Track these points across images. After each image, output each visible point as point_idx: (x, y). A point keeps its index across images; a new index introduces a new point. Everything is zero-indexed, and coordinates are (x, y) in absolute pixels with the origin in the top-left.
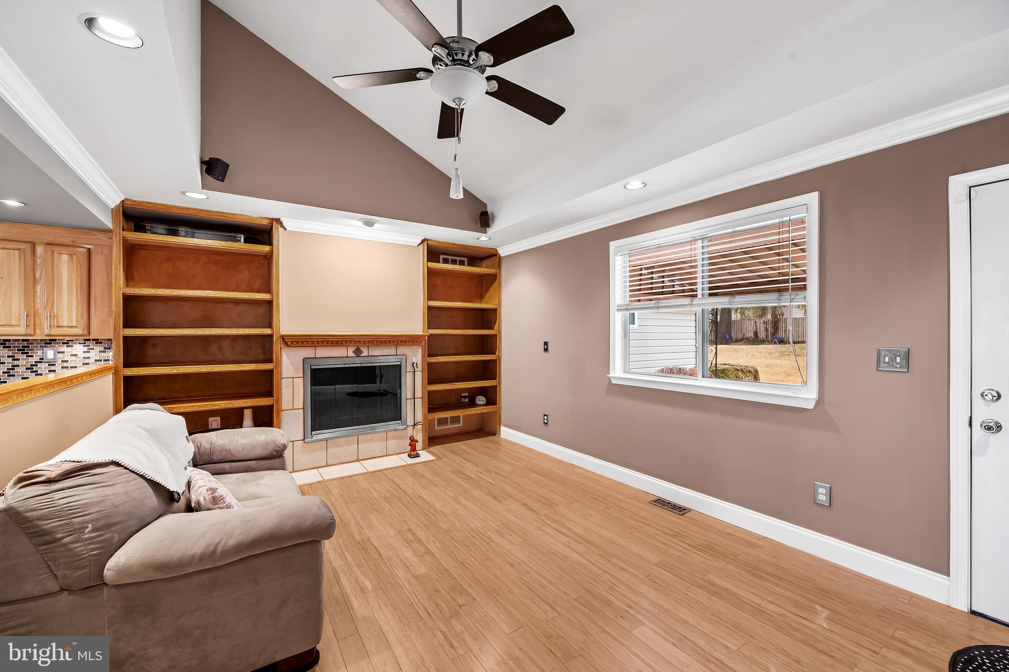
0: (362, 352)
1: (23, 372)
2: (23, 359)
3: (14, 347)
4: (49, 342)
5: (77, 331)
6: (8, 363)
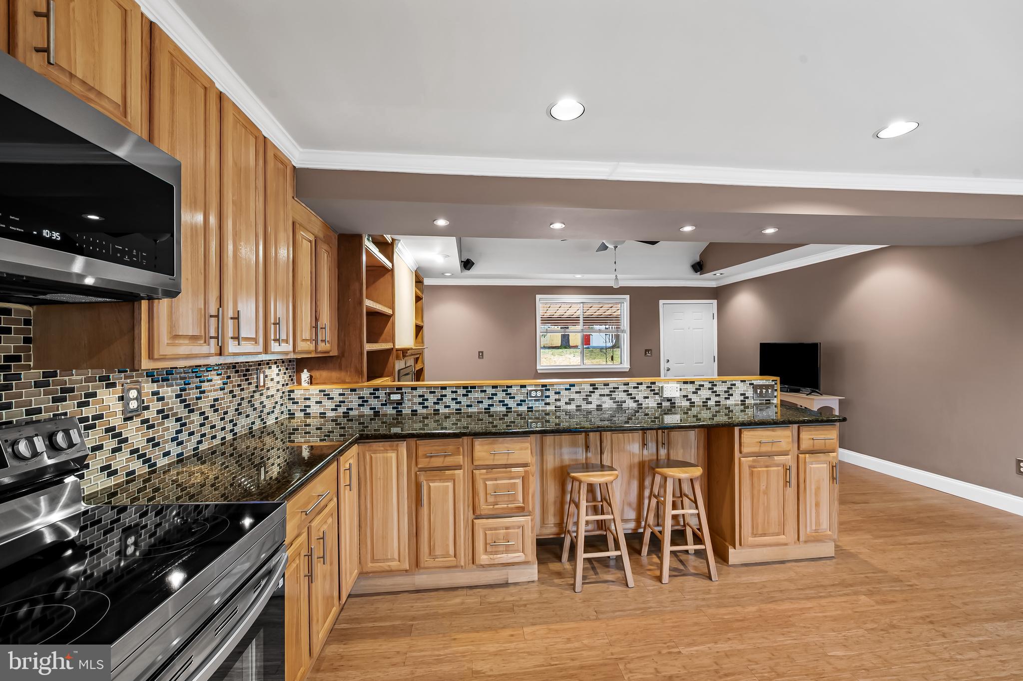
1: (246, 407)
2: (246, 389)
3: (241, 371)
4: (260, 364)
5: (329, 347)
6: (238, 395)
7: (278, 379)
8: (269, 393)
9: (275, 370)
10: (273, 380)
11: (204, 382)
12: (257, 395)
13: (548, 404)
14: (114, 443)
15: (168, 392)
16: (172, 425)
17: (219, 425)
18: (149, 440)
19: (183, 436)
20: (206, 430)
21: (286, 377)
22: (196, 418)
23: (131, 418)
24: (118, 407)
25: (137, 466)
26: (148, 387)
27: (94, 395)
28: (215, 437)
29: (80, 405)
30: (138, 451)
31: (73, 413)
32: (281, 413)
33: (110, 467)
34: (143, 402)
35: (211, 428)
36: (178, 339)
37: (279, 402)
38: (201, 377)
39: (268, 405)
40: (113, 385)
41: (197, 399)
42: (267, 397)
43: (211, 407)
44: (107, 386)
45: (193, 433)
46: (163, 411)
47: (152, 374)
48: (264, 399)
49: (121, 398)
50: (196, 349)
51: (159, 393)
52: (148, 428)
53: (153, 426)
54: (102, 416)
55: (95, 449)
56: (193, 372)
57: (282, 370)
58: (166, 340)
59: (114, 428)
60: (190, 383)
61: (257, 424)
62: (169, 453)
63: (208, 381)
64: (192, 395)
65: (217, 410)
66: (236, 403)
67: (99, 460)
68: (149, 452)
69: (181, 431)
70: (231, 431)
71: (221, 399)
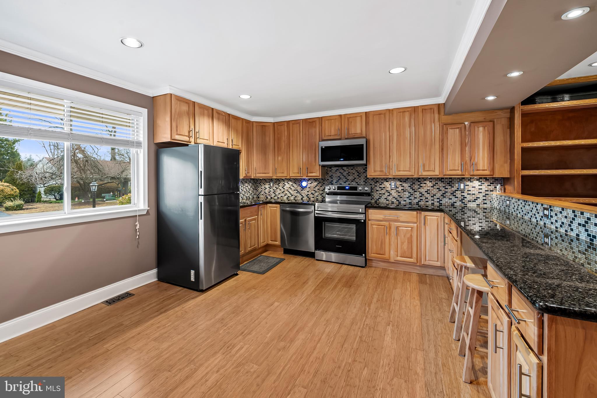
1: (449, 195)
2: (449, 189)
3: (446, 182)
4: (461, 180)
5: (487, 172)
6: (443, 190)
7: (480, 187)
8: (469, 192)
9: (476, 183)
10: (475, 187)
11: (422, 183)
12: (458, 192)
13: (552, 223)
14: (388, 194)
15: (406, 185)
16: (407, 194)
17: (430, 198)
18: (398, 196)
19: (412, 198)
20: (423, 198)
21: (491, 187)
22: (418, 194)
23: (393, 189)
24: (389, 186)
25: (395, 201)
26: (398, 183)
27: (383, 183)
28: (428, 202)
29: (380, 184)
30: (395, 197)
31: (378, 186)
32: (484, 203)
33: (387, 199)
34: (397, 186)
35: (425, 198)
36: (376, 172)
37: (482, 198)
38: (420, 182)
39: (469, 198)
40: (388, 181)
41: (418, 188)
42: (468, 194)
43: (425, 192)
44: (386, 182)
45: (416, 198)
46: (404, 189)
47: (400, 180)
48: (465, 194)
49: (390, 185)
50: (381, 174)
51: (402, 185)
52: (398, 193)
53: (400, 193)
54: (385, 188)
55: (383, 194)
56: (417, 180)
57: (486, 184)
58: (372, 172)
59: (388, 191)
60: (415, 183)
61: (458, 204)
62: (406, 201)
63: (424, 183)
64: (416, 187)
65: (429, 193)
66: (441, 193)
67: (385, 196)
68: (398, 198)
69: (411, 196)
70: (438, 202)
71: (431, 190)
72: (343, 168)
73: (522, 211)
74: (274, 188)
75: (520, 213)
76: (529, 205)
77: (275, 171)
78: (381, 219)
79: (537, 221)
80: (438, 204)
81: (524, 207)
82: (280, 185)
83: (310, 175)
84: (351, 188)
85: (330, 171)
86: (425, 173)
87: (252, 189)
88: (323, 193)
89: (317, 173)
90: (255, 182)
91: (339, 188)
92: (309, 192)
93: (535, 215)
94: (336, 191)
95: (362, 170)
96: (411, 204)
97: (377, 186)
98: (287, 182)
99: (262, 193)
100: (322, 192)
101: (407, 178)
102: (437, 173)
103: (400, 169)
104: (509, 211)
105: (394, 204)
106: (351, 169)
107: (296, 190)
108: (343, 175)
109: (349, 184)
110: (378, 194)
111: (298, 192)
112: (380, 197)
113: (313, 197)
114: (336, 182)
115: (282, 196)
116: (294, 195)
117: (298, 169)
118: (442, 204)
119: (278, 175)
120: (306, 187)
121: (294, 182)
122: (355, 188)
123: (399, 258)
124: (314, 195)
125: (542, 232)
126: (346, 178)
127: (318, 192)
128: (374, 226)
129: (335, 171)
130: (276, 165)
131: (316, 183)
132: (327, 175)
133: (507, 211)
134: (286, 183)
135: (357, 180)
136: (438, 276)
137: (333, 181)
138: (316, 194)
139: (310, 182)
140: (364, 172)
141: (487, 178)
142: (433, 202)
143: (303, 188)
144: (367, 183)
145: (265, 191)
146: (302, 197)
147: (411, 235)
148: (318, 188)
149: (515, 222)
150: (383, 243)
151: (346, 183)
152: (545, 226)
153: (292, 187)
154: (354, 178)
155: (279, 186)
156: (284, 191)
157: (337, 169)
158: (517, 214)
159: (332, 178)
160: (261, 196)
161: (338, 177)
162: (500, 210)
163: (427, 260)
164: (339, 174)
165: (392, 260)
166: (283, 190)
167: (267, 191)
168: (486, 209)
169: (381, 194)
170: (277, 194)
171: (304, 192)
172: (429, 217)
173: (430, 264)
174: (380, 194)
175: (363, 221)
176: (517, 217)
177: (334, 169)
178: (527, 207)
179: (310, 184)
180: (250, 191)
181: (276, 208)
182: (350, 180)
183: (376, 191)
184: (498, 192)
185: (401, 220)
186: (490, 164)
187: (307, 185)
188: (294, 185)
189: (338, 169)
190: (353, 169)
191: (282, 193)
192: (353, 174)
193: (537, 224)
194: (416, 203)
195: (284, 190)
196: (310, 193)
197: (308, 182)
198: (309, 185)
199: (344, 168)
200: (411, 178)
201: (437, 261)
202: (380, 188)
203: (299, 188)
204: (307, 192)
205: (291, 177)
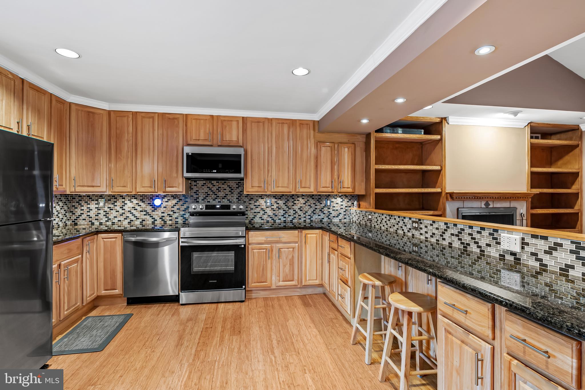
0: (490, 205)
1: (319, 212)
2: (319, 205)
3: (316, 199)
4: (328, 197)
5: (350, 190)
6: (314, 207)
7: (342, 203)
8: (334, 209)
9: (339, 200)
10: (338, 203)
11: (295, 200)
12: (326, 209)
13: (421, 234)
14: (263, 212)
15: (281, 202)
16: (282, 212)
17: (302, 215)
18: (273, 214)
19: (286, 216)
20: (297, 216)
21: (350, 204)
22: (291, 212)
23: (268, 207)
24: (265, 204)
25: (270, 219)
26: (274, 200)
27: (258, 200)
28: (301, 219)
29: (254, 202)
30: (270, 216)
31: (253, 204)
32: (344, 218)
33: (262, 218)
34: (272, 204)
35: (299, 215)
36: (254, 187)
37: (343, 213)
38: (294, 199)
39: (334, 214)
40: (263, 198)
41: (292, 205)
42: (333, 210)
43: (299, 209)
44: (261, 199)
45: (290, 216)
46: (279, 207)
47: (275, 197)
48: (331, 210)
49: (265, 202)
50: (259, 190)
51: (277, 202)
52: (273, 211)
53: (275, 210)
54: (260, 205)
55: (258, 212)
56: (291, 197)
57: (346, 200)
58: (250, 188)
59: (263, 209)
60: (289, 200)
61: (326, 219)
62: (280, 219)
63: (297, 200)
64: (291, 204)
65: (302, 210)
66: (312, 210)
67: (259, 215)
68: (274, 217)
69: (285, 214)
70: (309, 219)
71: (304, 207)
72: (211, 182)
73: (387, 224)
74: (106, 209)
75: (384, 226)
76: (395, 219)
77: (111, 183)
78: (263, 242)
79: (404, 233)
80: (309, 221)
81: (389, 220)
82: (118, 204)
83: (168, 189)
84: (223, 207)
85: (195, 185)
86: (302, 190)
87: (63, 211)
88: (185, 214)
89: (180, 188)
90: (68, 201)
91: (207, 207)
92: (164, 213)
93: (401, 227)
94: (204, 210)
95: (235, 186)
96: (285, 223)
97: (251, 204)
98: (128, 200)
99: (84, 216)
100: (183, 213)
101: (282, 195)
102: (312, 190)
103: (279, 185)
104: (371, 225)
105: (268, 223)
106: (222, 184)
107: (145, 211)
108: (211, 191)
109: (219, 202)
110: (252, 212)
111: (147, 214)
112: (254, 216)
113: (170, 220)
114: (202, 200)
115: (120, 221)
116: (141, 219)
117: (151, 181)
118: (312, 220)
119: (114, 190)
120: (160, 206)
121: (141, 200)
122: (228, 207)
123: (281, 283)
124: (172, 216)
125: (410, 242)
126: (215, 195)
127: (177, 213)
128: (255, 251)
129: (202, 185)
130: (113, 176)
131: (174, 201)
132: (190, 191)
133: (369, 224)
134: (127, 202)
135: (229, 197)
136: (316, 294)
137: (198, 198)
138: (176, 215)
139: (166, 200)
140: (237, 188)
141: (346, 195)
142: (305, 219)
143: (155, 208)
144: (240, 200)
145: (89, 214)
146: (153, 220)
147: (293, 256)
148: (177, 207)
149: (378, 235)
150: (264, 269)
151: (215, 200)
152: (413, 237)
153: (137, 207)
154: (226, 195)
155: (114, 206)
156: (124, 213)
157: (204, 184)
158: (381, 227)
159: (198, 194)
160: (81, 222)
161: (206, 193)
162: (360, 224)
163: (307, 280)
164: (206, 190)
165: (274, 287)
166: (121, 211)
167: (92, 214)
168: (346, 223)
169: (256, 212)
170: (112, 217)
171: (157, 213)
172: (309, 235)
173: (310, 284)
174: (254, 212)
175: (243, 246)
176: (381, 229)
177: (201, 183)
178: (392, 221)
179: (166, 202)
180: (60, 215)
181: (114, 240)
182: (221, 196)
183: (251, 209)
184: (355, 207)
185: (283, 241)
186: (352, 182)
187: (162, 203)
188: (141, 203)
189: (206, 184)
190: (224, 184)
191: (120, 215)
192: (224, 189)
193: (404, 235)
194: (291, 221)
195: (123, 211)
196: (165, 215)
197: (162, 200)
198: (165, 204)
199: (213, 182)
200: (286, 195)
201: (316, 280)
202: (254, 205)
203: (149, 209)
204: (162, 213)
205: (138, 192)
